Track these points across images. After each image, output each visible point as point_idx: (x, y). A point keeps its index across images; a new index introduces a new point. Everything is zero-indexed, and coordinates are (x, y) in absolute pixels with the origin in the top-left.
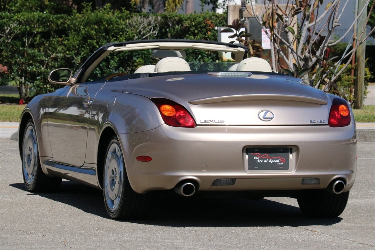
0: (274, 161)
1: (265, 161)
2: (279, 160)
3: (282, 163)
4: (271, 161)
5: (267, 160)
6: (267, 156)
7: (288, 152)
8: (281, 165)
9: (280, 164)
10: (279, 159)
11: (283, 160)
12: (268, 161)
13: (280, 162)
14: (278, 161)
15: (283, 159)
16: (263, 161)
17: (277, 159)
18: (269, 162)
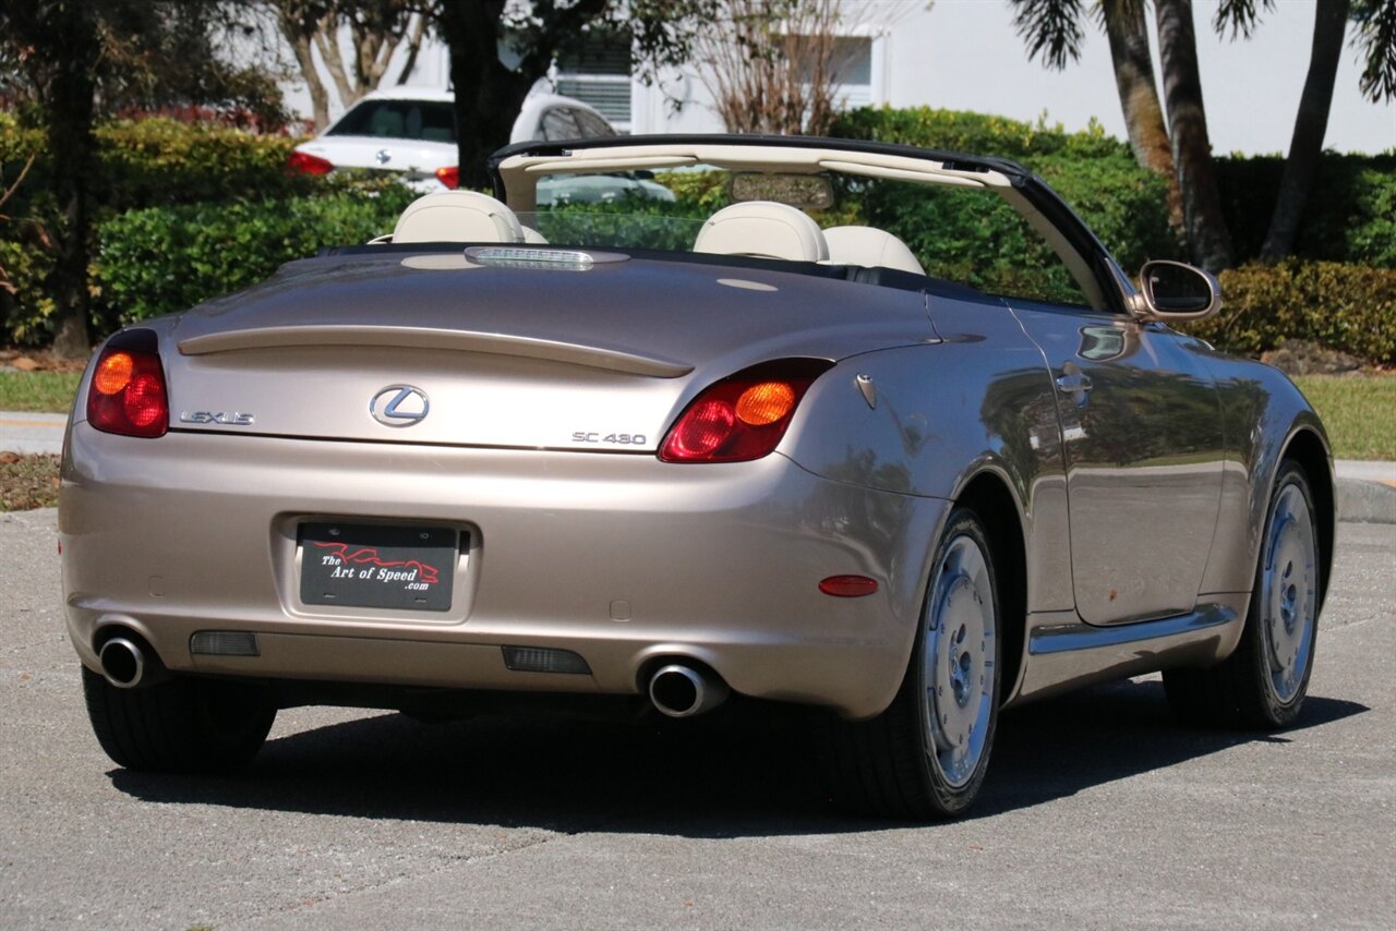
0: (397, 576)
1: (363, 575)
2: (414, 574)
3: (424, 587)
4: (385, 575)
5: (371, 571)
6: (371, 555)
7: (453, 546)
8: (422, 591)
9: (416, 587)
10: (417, 568)
11: (430, 573)
12: (376, 573)
13: (418, 580)
14: (412, 576)
15: (432, 569)
16: (356, 574)
17: (409, 571)
18: (378, 577)
